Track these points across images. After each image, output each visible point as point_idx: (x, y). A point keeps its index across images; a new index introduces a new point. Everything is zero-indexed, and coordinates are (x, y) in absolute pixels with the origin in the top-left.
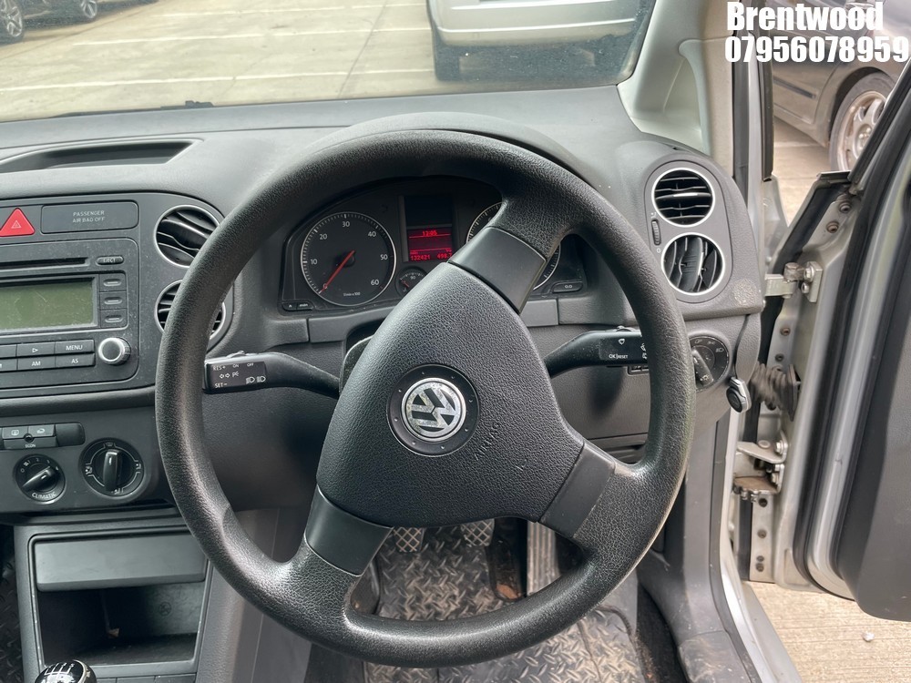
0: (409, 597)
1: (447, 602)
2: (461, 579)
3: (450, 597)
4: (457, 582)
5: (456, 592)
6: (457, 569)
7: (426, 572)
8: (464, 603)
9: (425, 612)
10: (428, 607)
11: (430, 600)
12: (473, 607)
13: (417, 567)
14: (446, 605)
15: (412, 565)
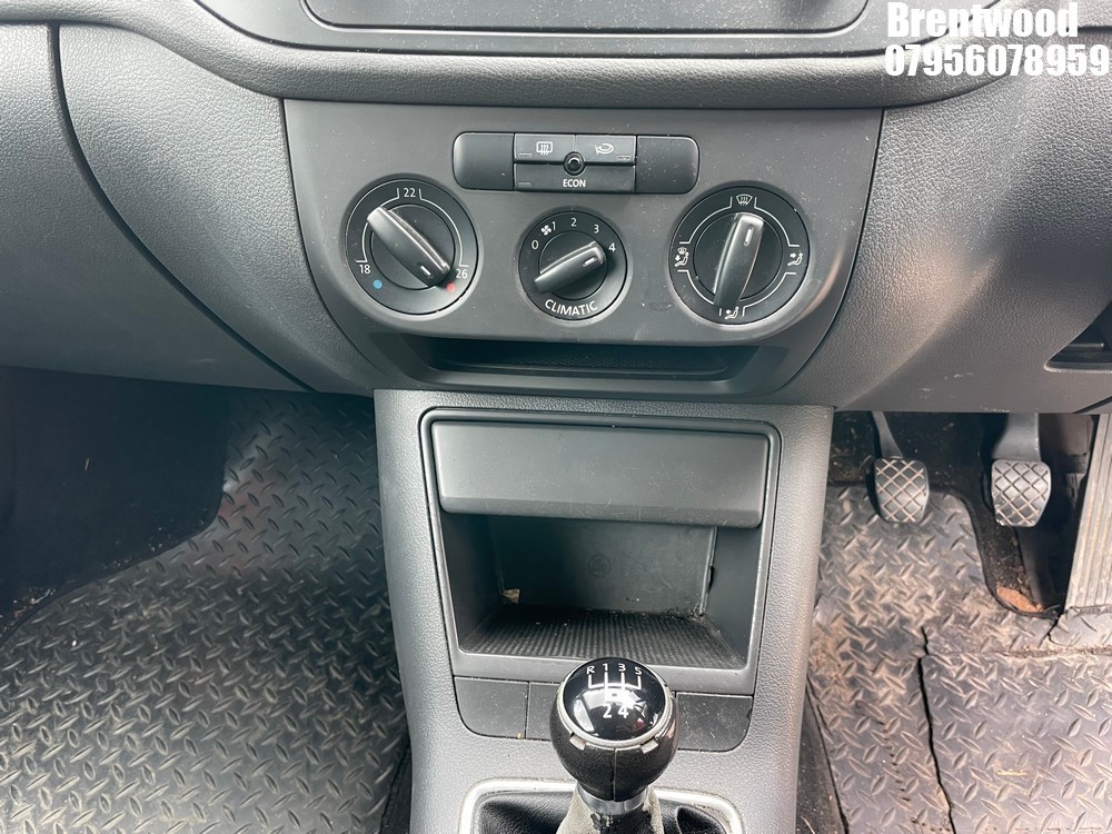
0: (854, 589)
1: (917, 604)
2: (936, 573)
3: (922, 597)
4: (930, 577)
5: (931, 592)
6: (929, 556)
7: (877, 555)
8: (946, 610)
9: (884, 616)
10: (887, 608)
11: (888, 599)
12: (962, 617)
13: (862, 546)
14: (917, 610)
15: (854, 542)
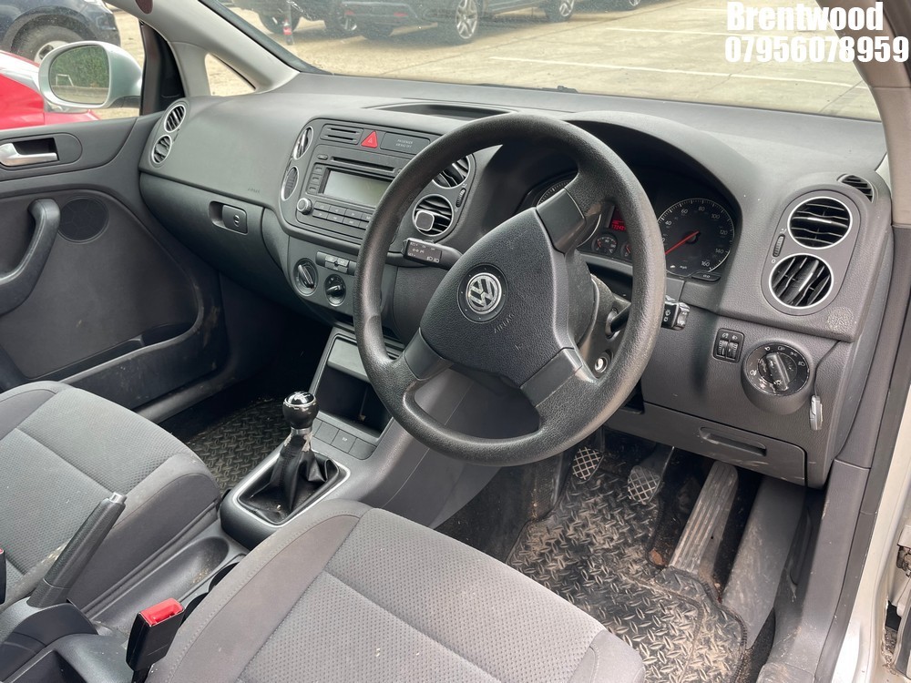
0: (577, 521)
1: (604, 540)
2: (625, 530)
3: (609, 538)
4: (620, 531)
5: (615, 537)
6: (626, 521)
7: (600, 511)
8: (616, 548)
9: (583, 538)
10: (588, 535)
11: (592, 532)
12: (621, 554)
13: (596, 504)
14: (602, 542)
15: (592, 500)
